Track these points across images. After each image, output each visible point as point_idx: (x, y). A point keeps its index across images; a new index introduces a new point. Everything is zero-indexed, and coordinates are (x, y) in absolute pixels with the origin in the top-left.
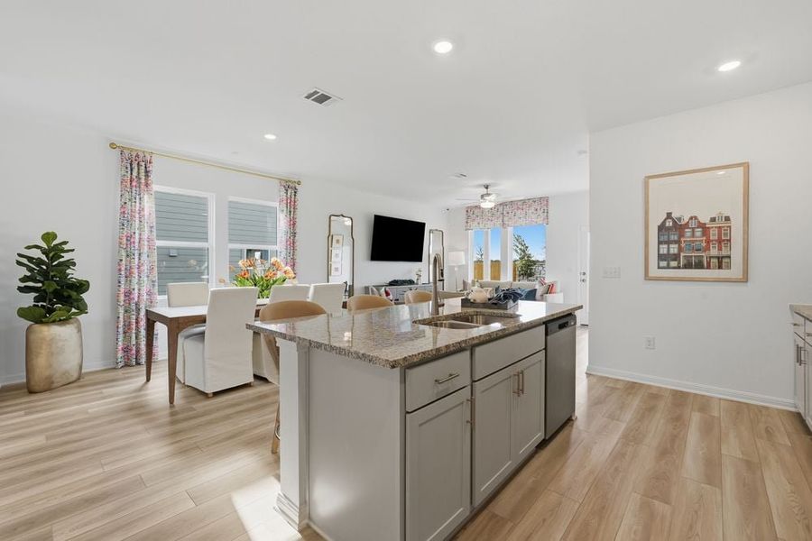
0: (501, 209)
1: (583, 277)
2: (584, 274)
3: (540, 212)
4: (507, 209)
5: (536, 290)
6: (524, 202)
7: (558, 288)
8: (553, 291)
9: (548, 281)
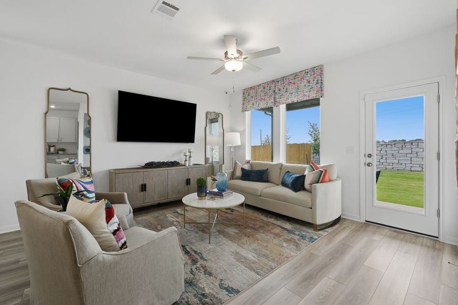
0: (273, 87)
1: (369, 160)
2: (370, 156)
3: (313, 84)
4: (279, 85)
5: (304, 176)
6: (295, 75)
7: (334, 174)
8: (327, 178)
9: (323, 163)
